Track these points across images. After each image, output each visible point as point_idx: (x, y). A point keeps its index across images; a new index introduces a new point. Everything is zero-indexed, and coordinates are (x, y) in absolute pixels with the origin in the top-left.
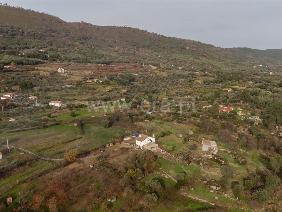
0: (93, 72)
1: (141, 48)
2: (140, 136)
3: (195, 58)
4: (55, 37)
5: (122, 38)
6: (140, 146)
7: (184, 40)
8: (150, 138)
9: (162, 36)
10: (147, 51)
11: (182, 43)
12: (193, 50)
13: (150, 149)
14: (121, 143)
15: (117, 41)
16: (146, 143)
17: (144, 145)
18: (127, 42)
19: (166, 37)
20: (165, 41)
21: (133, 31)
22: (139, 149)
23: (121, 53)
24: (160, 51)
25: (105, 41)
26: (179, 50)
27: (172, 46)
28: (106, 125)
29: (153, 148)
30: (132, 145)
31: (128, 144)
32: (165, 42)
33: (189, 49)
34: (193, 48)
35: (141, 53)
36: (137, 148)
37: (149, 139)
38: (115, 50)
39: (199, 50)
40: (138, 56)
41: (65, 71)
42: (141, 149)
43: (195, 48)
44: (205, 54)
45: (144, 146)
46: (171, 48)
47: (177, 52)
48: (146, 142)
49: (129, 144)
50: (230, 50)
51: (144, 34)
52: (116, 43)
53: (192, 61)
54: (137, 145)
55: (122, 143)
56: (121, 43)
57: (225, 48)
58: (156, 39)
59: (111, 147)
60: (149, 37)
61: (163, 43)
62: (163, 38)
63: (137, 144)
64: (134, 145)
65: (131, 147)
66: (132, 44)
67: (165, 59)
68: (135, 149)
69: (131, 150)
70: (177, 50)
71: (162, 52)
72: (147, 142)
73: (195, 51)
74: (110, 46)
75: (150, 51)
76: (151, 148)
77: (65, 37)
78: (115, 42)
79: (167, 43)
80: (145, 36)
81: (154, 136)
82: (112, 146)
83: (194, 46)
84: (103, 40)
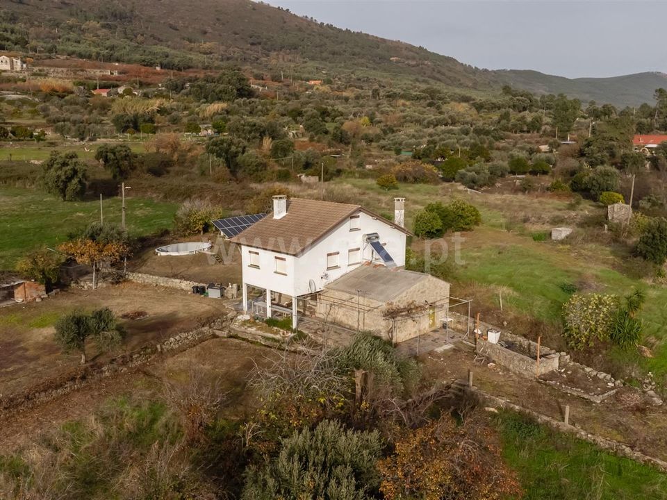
0: (120, 73)
1: (275, 50)
2: (279, 210)
3: (417, 80)
4: (28, 5)
5: (224, 24)
6: (278, 300)
7: (384, 41)
8: (367, 224)
9: (330, 27)
10: (290, 57)
11: (380, 46)
12: (409, 65)
13: (378, 325)
14: (119, 280)
15: (210, 30)
16: (334, 275)
17: (320, 285)
18: (236, 34)
19: (340, 30)
20: (337, 38)
21: (254, 9)
22: (271, 323)
23: (220, 57)
24: (325, 59)
25: (177, 30)
26: (374, 61)
27: (357, 50)
28: (69, 179)
29: (410, 311)
30: (214, 294)
31: (176, 283)
32: (337, 41)
33: (397, 62)
34: (408, 59)
35: (274, 62)
36: (253, 322)
37: (358, 240)
38: (202, 50)
39: (424, 64)
40: (266, 66)
41: (25, 66)
42: (286, 325)
43: (414, 58)
44: (438, 76)
45: (314, 296)
46: (353, 55)
47: (369, 65)
48: (336, 260)
49: (186, 285)
50: (493, 74)
51: (283, 18)
52: (208, 35)
53: (410, 86)
54: (257, 294)
55: (134, 277)
56: (220, 35)
57: (481, 69)
58: (314, 32)
59: (17, 308)
60: (296, 26)
61: (333, 42)
62: (331, 31)
63: (250, 277)
64: (232, 290)
65: (200, 306)
66: (251, 41)
67: (339, 79)
68: (235, 326)
69: (191, 336)
70: (369, 60)
71: (330, 63)
72: (346, 265)
73: (413, 66)
74: (190, 41)
75: (298, 59)
76: (392, 314)
77: (61, 8)
78: (205, 33)
79: (342, 43)
80: (285, 22)
81: (399, 215)
82: (29, 305)
83: (411, 54)
84: (171, 26)
